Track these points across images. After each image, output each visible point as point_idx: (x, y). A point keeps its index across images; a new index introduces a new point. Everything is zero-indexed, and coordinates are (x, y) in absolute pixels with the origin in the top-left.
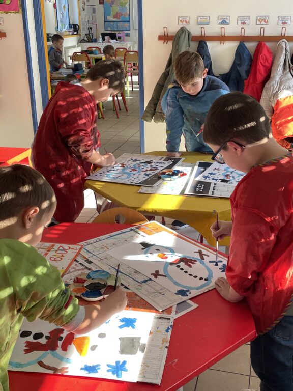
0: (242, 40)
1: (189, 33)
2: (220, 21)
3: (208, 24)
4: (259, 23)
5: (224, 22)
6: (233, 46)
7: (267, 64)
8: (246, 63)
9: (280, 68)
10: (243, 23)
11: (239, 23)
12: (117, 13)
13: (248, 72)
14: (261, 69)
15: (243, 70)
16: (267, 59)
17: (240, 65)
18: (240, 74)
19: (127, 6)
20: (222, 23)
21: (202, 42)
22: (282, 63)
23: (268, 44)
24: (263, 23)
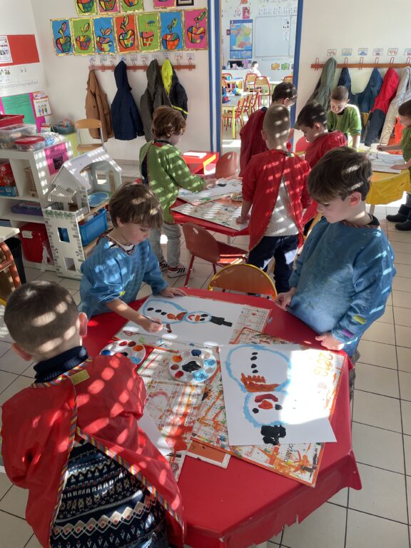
0: (376, 67)
1: (335, 62)
2: (360, 52)
3: (351, 55)
4: (389, 54)
5: (363, 53)
6: (369, 71)
7: (394, 85)
8: (379, 84)
9: (404, 88)
10: (378, 54)
11: (375, 54)
12: (241, 43)
13: (379, 92)
14: (389, 89)
15: (375, 90)
16: (394, 82)
17: (373, 86)
18: (372, 93)
19: (250, 36)
20: (361, 54)
21: (345, 69)
22: (406, 85)
23: (396, 70)
24: (393, 53)
